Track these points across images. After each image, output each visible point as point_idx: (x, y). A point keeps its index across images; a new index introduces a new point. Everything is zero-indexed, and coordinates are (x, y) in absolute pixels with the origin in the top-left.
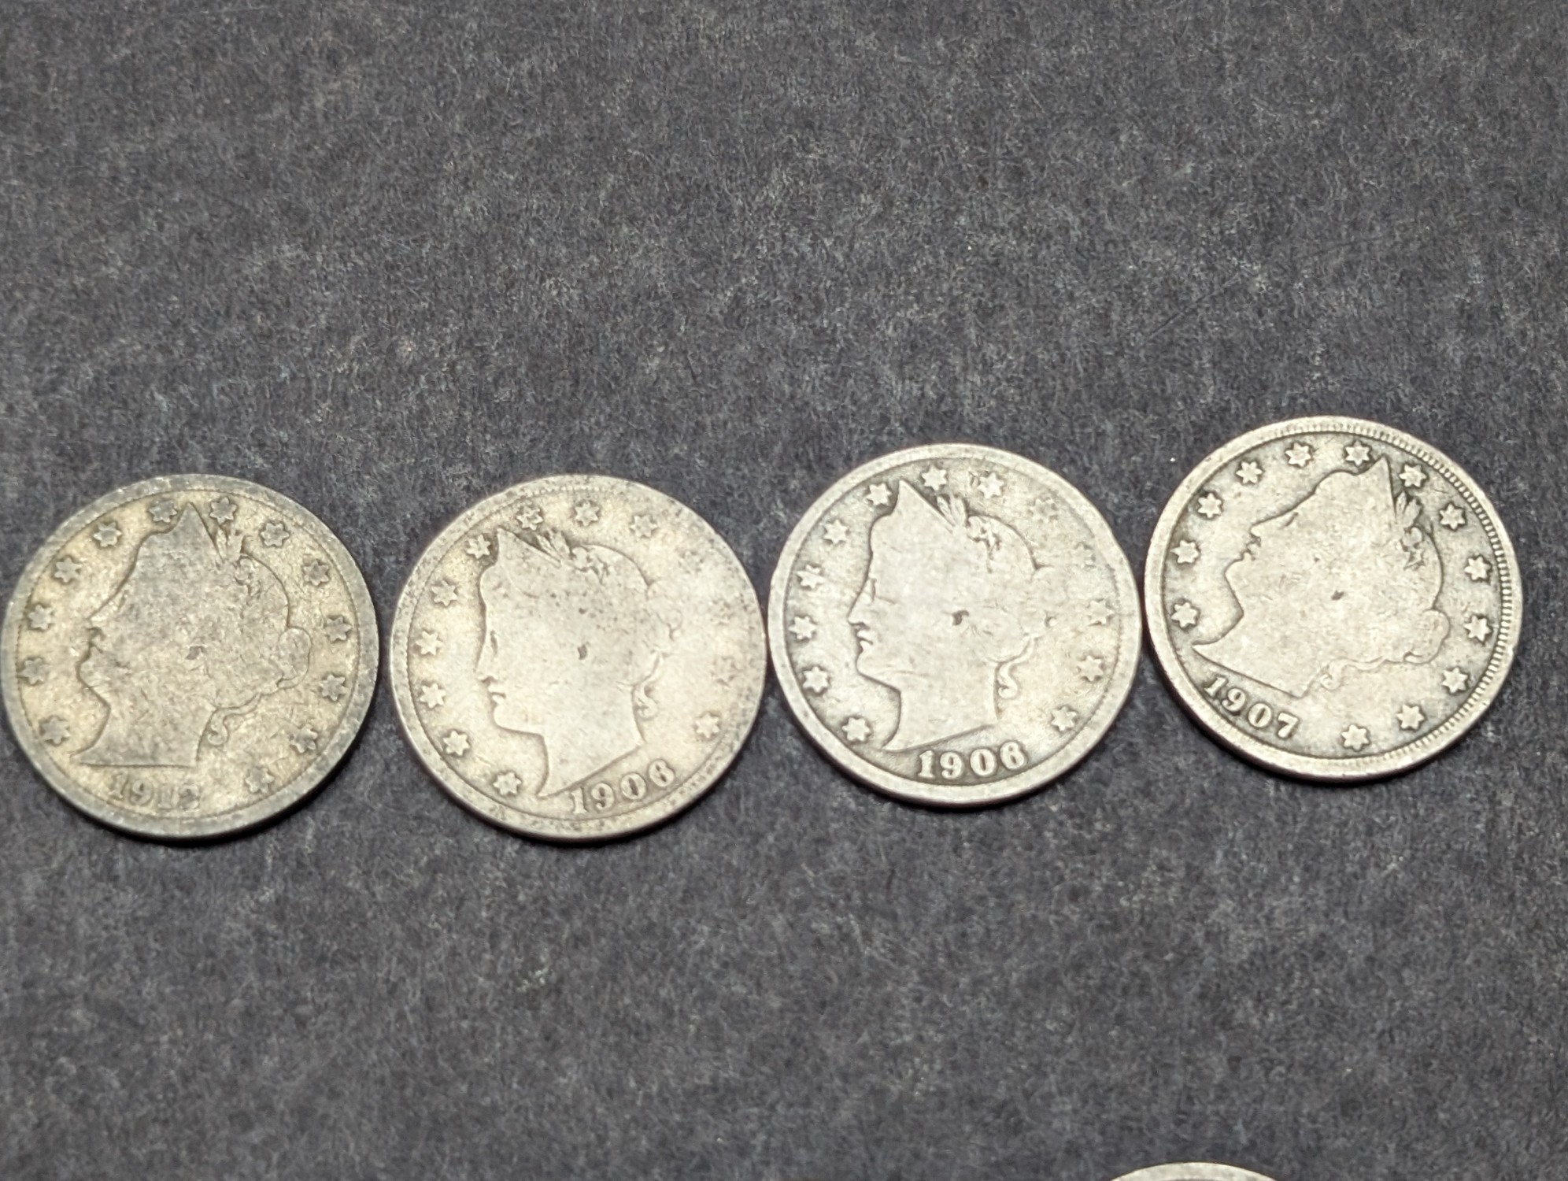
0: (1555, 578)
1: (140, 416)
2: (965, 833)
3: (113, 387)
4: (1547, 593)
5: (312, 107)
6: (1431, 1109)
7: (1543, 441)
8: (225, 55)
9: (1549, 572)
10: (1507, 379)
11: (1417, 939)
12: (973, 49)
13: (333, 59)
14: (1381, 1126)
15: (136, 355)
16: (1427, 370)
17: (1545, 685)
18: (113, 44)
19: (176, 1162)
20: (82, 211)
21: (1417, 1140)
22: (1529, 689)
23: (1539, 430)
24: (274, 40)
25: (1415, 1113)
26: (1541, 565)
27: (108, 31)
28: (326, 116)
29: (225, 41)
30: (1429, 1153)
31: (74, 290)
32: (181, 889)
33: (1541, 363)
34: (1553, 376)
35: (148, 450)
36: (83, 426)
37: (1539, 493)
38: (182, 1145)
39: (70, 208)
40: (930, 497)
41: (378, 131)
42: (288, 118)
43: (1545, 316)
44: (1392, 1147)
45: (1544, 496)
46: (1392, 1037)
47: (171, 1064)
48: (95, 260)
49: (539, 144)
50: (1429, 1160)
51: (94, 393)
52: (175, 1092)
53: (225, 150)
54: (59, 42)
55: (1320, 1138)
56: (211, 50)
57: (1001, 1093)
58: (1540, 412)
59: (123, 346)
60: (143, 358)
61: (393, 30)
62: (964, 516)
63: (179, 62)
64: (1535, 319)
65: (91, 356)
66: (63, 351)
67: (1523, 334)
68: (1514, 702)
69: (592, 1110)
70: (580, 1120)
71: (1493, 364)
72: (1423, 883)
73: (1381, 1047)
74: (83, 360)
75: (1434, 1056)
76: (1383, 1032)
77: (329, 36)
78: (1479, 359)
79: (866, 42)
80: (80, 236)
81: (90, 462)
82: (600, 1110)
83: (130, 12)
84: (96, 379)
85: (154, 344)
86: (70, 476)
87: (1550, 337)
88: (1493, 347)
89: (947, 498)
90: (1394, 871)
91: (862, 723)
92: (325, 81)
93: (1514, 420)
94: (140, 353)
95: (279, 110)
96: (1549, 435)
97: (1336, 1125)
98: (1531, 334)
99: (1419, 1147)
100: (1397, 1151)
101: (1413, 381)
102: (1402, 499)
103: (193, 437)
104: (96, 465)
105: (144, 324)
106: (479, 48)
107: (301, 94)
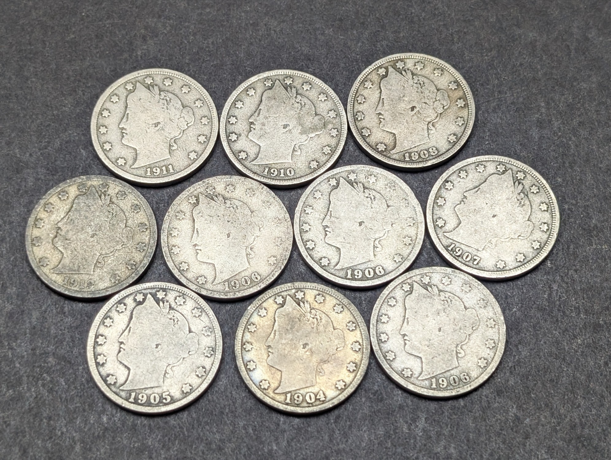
0: (571, 211)
1: (76, 157)
2: (363, 298)
3: (66, 147)
4: (569, 216)
5: (137, 55)
6: (529, 393)
7: (567, 165)
8: (107, 37)
9: (569, 209)
10: (554, 144)
11: (523, 335)
12: (366, 34)
13: (144, 38)
14: (511, 399)
15: (74, 137)
16: (526, 141)
17: (568, 248)
18: (68, 34)
19: (84, 410)
20: (57, 89)
21: (524, 404)
22: (563, 249)
23: (565, 161)
24: (124, 32)
25: (523, 394)
26: (566, 207)
27: (67, 30)
28: (141, 57)
29: (107, 32)
30: (527, 409)
31: (54, 115)
32: (87, 317)
33: (566, 138)
34: (570, 143)
35: (78, 168)
36: (56, 161)
37: (565, 182)
38: (86, 404)
39: (53, 88)
40: (351, 183)
41: (160, 62)
42: (128, 58)
43: (567, 123)
44: (515, 406)
45: (567, 183)
46: (515, 368)
47: (83, 377)
48: (60, 105)
49: (215, 66)
50: (528, 411)
51: (59, 150)
52: (84, 386)
53: (106, 68)
54: (50, 33)
55: (489, 403)
56: (102, 36)
57: (376, 388)
58: (566, 155)
59: (70, 134)
60: (77, 138)
61: (165, 29)
62: (363, 189)
63: (91, 39)
64: (564, 124)
65: (59, 137)
66: (49, 135)
67: (559, 128)
68: (557, 253)
69: (231, 393)
70: (227, 396)
71: (549, 139)
72: (526, 315)
73: (511, 372)
74: (56, 138)
75: (530, 375)
76: (511, 367)
77: (143, 31)
78: (544, 137)
79: (329, 31)
80: (55, 98)
81: (58, 173)
82: (233, 393)
83: (74, 23)
84: (60, 145)
85: (81, 133)
86: (51, 177)
87: (569, 130)
88: (549, 133)
89: (356, 183)
90: (515, 311)
91: (326, 259)
92: (141, 45)
93: (557, 157)
94: (76, 136)
95: (126, 55)
96: (569, 163)
97: (495, 399)
98: (562, 129)
99: (525, 406)
100: (517, 407)
101: (521, 144)
102: (517, 183)
103: (94, 164)
104: (60, 174)
105: (78, 126)
106: (195, 34)
107: (133, 50)
